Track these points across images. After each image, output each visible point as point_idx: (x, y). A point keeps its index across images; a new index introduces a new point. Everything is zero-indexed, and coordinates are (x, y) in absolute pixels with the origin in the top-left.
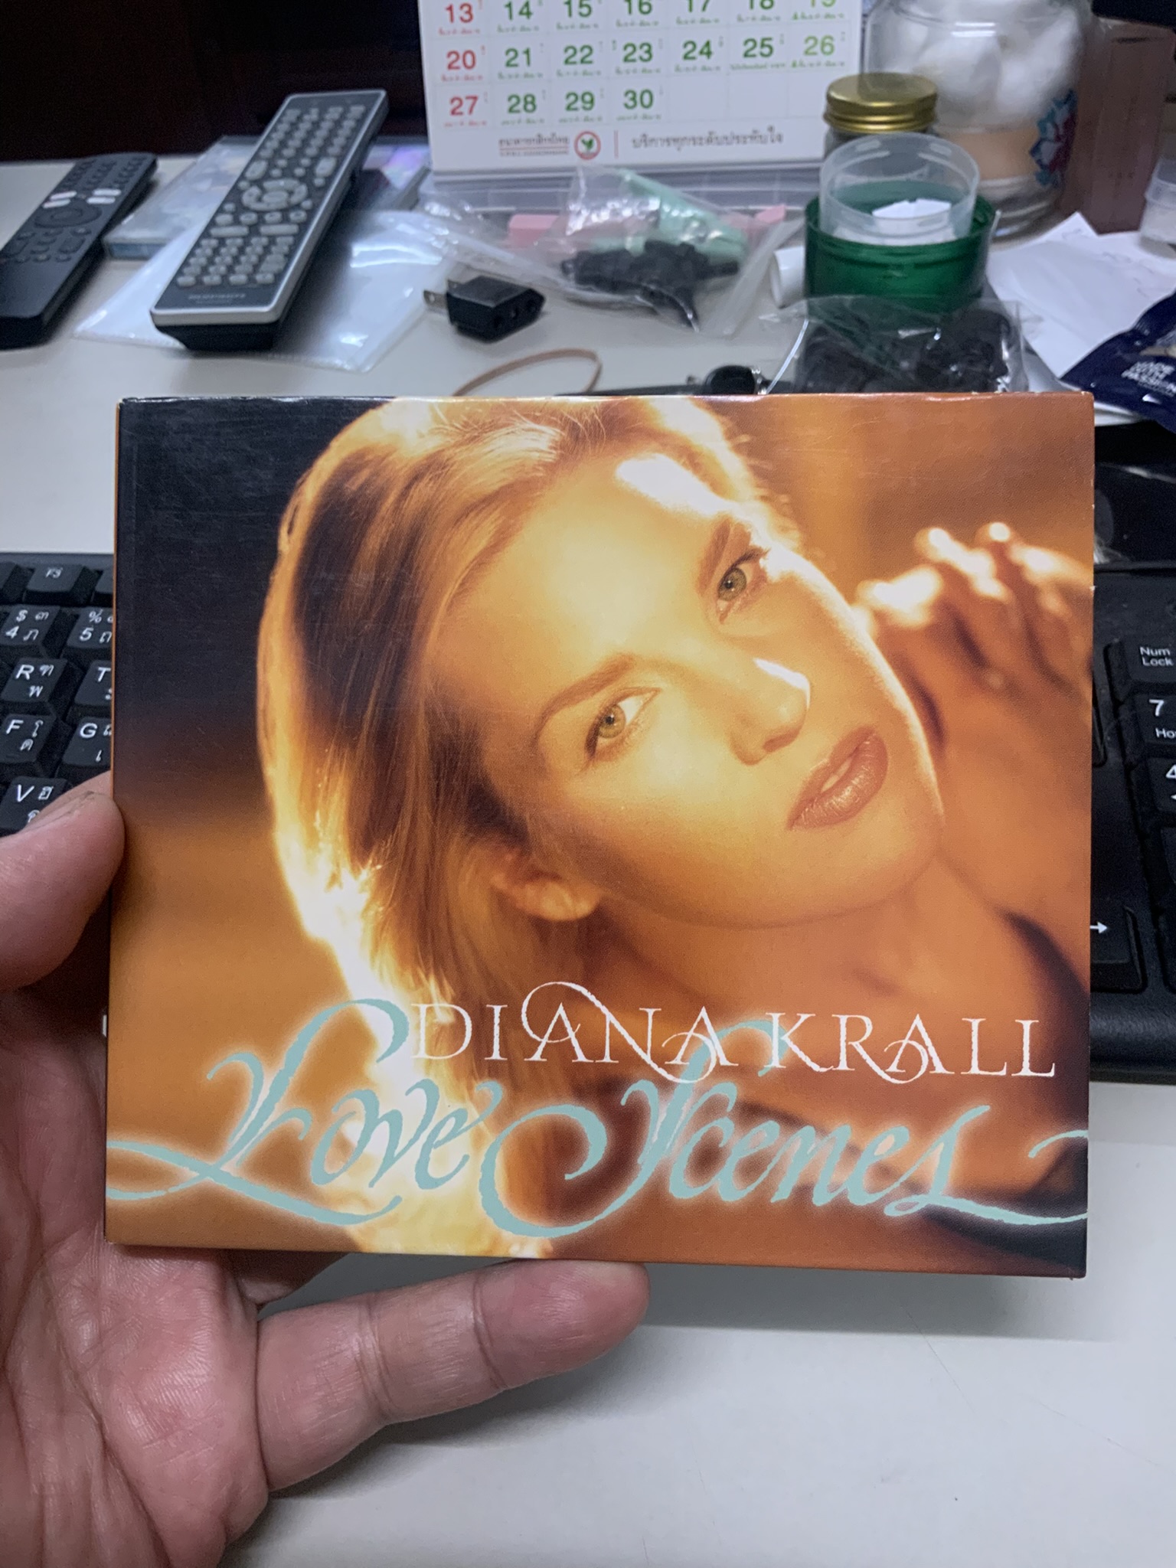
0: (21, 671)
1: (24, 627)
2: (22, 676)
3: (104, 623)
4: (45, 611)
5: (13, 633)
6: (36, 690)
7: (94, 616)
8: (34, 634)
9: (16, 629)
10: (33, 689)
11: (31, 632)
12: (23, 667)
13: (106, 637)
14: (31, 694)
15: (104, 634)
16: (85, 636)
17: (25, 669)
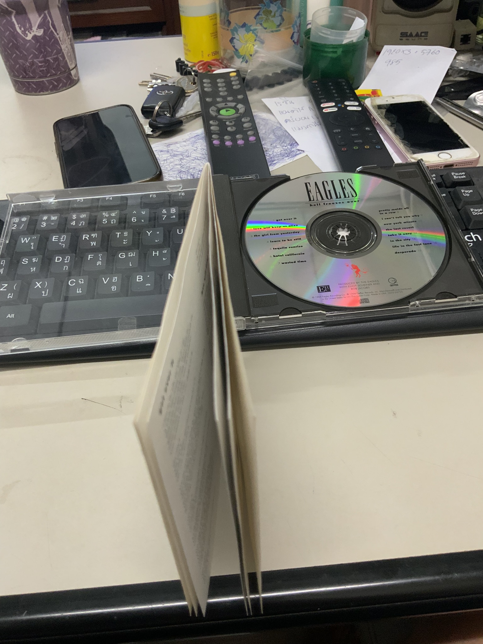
0: (84, 237)
1: (78, 221)
2: (85, 238)
3: (110, 216)
4: (84, 214)
5: (74, 223)
6: (93, 243)
7: (105, 214)
8: (83, 223)
9: (74, 222)
10: (92, 243)
11: (81, 223)
12: (84, 235)
13: (113, 221)
14: (92, 245)
15: (112, 221)
16: (105, 222)
17: (85, 236)
